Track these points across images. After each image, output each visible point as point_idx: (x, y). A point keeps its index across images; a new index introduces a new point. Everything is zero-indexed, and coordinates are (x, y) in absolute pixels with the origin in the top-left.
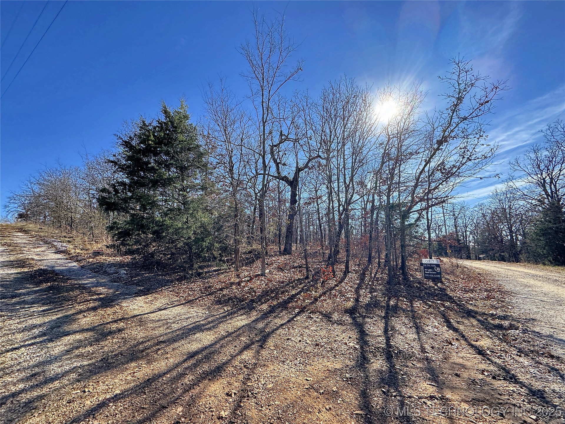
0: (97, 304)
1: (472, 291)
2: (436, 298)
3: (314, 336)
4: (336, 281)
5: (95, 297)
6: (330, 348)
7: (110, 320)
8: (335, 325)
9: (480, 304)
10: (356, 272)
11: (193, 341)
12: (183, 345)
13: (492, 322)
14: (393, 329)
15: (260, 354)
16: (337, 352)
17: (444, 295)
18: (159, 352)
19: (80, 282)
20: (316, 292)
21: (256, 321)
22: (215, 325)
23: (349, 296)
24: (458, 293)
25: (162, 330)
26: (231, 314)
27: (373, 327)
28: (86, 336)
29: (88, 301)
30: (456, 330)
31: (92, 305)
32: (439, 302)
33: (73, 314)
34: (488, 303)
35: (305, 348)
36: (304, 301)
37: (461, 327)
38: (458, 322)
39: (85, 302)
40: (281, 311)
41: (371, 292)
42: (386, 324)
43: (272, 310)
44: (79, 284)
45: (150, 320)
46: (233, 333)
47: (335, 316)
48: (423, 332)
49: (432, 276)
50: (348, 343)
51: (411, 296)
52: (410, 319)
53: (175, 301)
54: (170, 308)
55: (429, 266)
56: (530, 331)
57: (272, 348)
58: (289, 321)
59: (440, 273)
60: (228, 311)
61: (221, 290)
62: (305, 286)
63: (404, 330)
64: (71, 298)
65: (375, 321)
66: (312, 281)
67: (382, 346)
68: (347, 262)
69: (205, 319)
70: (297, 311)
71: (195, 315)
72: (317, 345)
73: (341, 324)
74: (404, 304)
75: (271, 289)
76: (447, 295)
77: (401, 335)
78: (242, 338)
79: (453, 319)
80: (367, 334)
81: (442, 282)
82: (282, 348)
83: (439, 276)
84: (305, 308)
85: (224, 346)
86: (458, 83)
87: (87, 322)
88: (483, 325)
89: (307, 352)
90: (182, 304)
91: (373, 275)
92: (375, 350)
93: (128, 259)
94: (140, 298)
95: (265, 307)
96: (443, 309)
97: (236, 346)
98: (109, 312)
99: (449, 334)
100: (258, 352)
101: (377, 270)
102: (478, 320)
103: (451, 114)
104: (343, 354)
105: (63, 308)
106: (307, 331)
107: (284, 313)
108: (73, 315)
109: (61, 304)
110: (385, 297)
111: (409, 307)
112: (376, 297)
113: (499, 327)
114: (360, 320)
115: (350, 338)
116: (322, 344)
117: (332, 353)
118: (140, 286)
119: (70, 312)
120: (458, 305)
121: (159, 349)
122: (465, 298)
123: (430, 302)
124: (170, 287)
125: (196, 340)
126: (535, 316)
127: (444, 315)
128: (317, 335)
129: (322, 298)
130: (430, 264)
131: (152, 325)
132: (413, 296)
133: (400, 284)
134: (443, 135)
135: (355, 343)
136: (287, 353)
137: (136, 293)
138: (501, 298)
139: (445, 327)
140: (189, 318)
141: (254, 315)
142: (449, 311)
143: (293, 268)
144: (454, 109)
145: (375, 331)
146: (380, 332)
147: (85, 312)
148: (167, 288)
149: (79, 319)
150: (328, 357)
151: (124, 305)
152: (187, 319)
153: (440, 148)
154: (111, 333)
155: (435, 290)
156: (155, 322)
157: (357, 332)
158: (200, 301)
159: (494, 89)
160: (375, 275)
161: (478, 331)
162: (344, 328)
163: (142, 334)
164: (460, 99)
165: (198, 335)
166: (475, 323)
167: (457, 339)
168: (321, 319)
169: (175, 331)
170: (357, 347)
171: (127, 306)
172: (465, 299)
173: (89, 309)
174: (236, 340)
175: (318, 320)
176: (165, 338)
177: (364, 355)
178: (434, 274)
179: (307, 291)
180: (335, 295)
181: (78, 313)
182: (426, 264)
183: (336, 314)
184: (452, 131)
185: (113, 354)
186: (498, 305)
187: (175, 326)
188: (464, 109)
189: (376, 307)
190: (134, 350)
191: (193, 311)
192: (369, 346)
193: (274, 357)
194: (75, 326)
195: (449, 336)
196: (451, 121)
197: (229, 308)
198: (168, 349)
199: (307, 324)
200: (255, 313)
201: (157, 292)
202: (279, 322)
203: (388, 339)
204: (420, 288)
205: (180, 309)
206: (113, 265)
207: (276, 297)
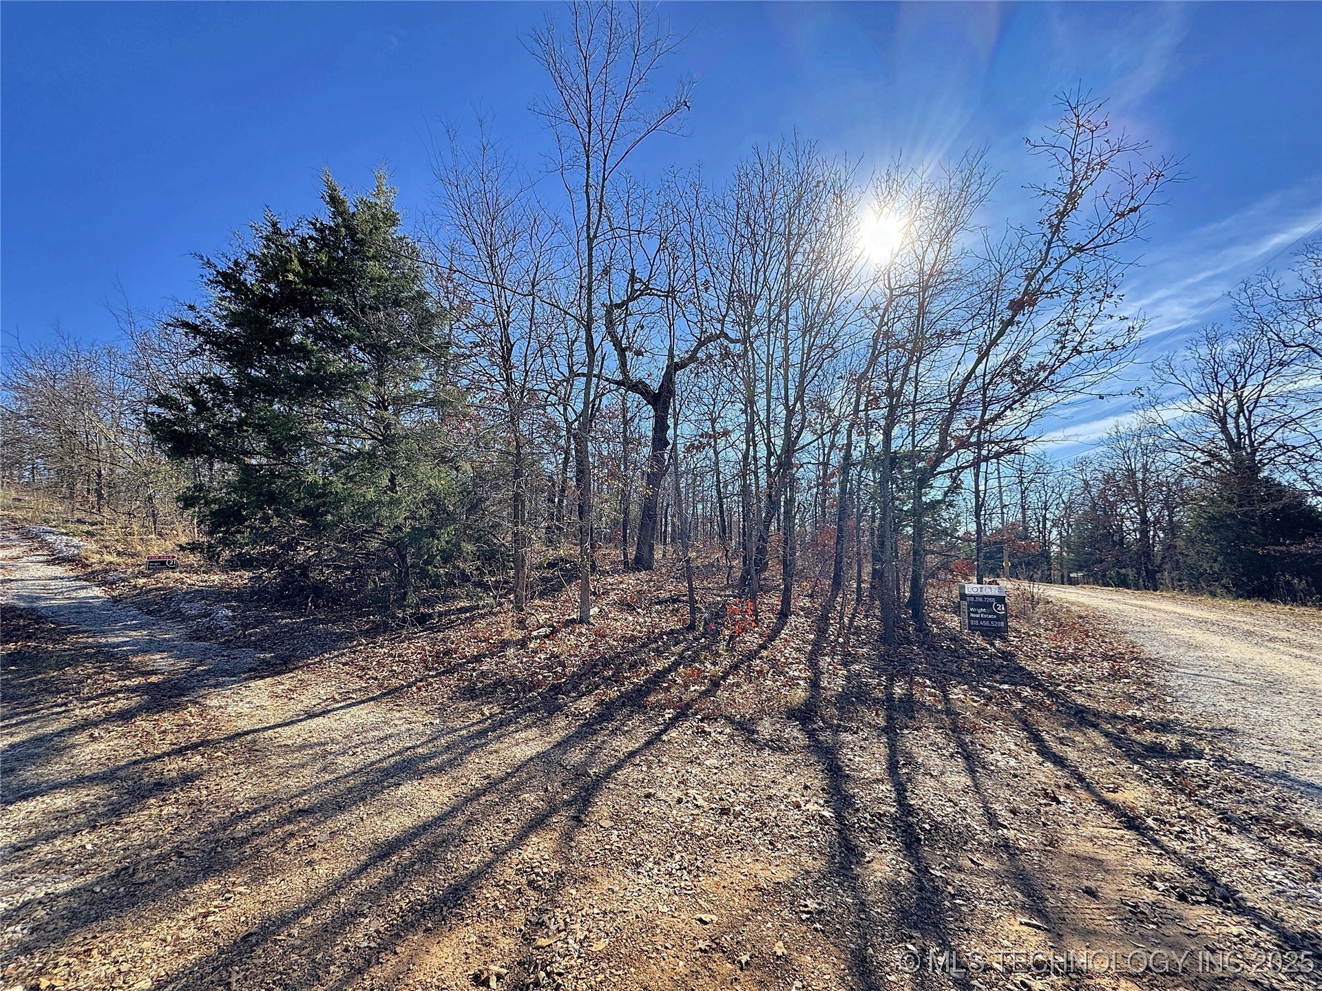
0: (135, 700)
1: (1074, 658)
2: (998, 677)
3: (715, 785)
4: (761, 635)
5: (135, 682)
6: (757, 820)
7: (166, 748)
8: (767, 751)
9: (1100, 689)
10: (808, 613)
11: (391, 806)
12: (362, 819)
13: (1138, 738)
14: (910, 760)
15: (573, 844)
16: (776, 830)
17: (1015, 669)
18: (292, 844)
19: (103, 640)
20: (714, 664)
21: (563, 745)
22: (455, 759)
23: (796, 674)
24: (1044, 663)
25: (308, 776)
26: (499, 726)
27: (860, 756)
28: (86, 799)
29: (113, 693)
30: (1060, 762)
31: (121, 704)
32: (1006, 687)
33: (63, 731)
34: (1118, 687)
35: (694, 820)
36: (686, 686)
37: (1072, 754)
38: (1062, 741)
39: (102, 695)
40: (630, 716)
41: (845, 664)
42: (892, 747)
43: (606, 713)
44: (99, 646)
45: (280, 746)
46: (502, 780)
47: (766, 728)
48: (983, 767)
49: (987, 623)
50: (803, 804)
51: (939, 672)
52: (947, 734)
53: (355, 691)
54: (338, 709)
55: (981, 600)
56: (1233, 763)
57: (607, 823)
58: (648, 744)
59: (1004, 618)
60: (492, 715)
61: (477, 659)
62: (688, 649)
63: (935, 762)
64: (68, 683)
65: (864, 740)
66: (703, 635)
67: (888, 808)
68: (787, 590)
69: (430, 741)
70: (669, 714)
71: (403, 729)
72: (724, 811)
73: (781, 749)
74: (927, 694)
75: (603, 657)
76: (1022, 669)
77: (932, 776)
78: (526, 796)
79: (1048, 733)
80: (848, 776)
81: (1004, 639)
82: (633, 821)
83: (1002, 624)
84: (689, 706)
85: (476, 820)
86: (1072, 157)
87: (97, 755)
88: (1120, 748)
89: (699, 833)
90: (373, 699)
91: (846, 620)
92: (872, 821)
93: (242, 578)
94: (260, 682)
95: (587, 705)
96: (1020, 705)
97: (507, 821)
98: (165, 725)
99: (1046, 774)
100: (568, 837)
101: (855, 609)
102: (1107, 735)
103: (1050, 236)
104: (792, 837)
105: (35, 715)
106: (696, 770)
107: (637, 719)
108: (60, 734)
109: (32, 704)
110: (879, 676)
111: (940, 702)
112: (859, 675)
113: (1157, 752)
114: (825, 737)
115: (806, 787)
116: (738, 808)
117: (765, 834)
118: (264, 650)
119: (55, 727)
120: (1051, 694)
121: (292, 835)
122: (1062, 676)
123: (985, 686)
124: (344, 654)
125: (400, 804)
126: (1230, 721)
127: (1025, 722)
128: (721, 783)
129: (731, 679)
130: (984, 596)
131: (281, 761)
132: (945, 672)
133: (910, 643)
134: (1027, 286)
135: (821, 802)
136: (645, 837)
137: (250, 670)
138: (1143, 675)
139: (1034, 754)
140: (386, 738)
141: (561, 727)
142: (1033, 711)
143: (657, 603)
144: (1056, 222)
145: (865, 767)
146: (878, 770)
147: (95, 724)
148: (337, 656)
149: (74, 746)
150: (755, 847)
151: (214, 702)
152: (381, 740)
153: (1016, 319)
154: (161, 786)
155: (991, 655)
156: (293, 752)
157: (823, 771)
158: (419, 689)
159: (1153, 180)
160: (851, 620)
161: (1113, 764)
162: (789, 759)
163: (250, 790)
164: (1072, 198)
165: (405, 789)
166: (1101, 741)
167: (1068, 787)
168: (731, 736)
169: (346, 776)
170: (826, 814)
171: (221, 707)
172: (1064, 679)
173: (110, 718)
174: (509, 801)
175: (722, 738)
176: (315, 798)
177: (845, 839)
178: (990, 620)
179: (693, 661)
180: (761, 671)
181: (72, 730)
182: (974, 597)
183: (766, 722)
184: (1046, 279)
185: (156, 852)
186: (1140, 693)
187: (346, 763)
188: (1075, 230)
189: (864, 703)
190: (218, 841)
191: (400, 719)
192: (858, 810)
193: (610, 850)
194: (58, 769)
195: (1047, 777)
196: (1047, 253)
197: (496, 710)
198: (318, 835)
199: (695, 750)
200: (562, 723)
201: (308, 666)
202: (624, 745)
203: (900, 789)
204: (956, 651)
205: (363, 714)
206: (201, 594)
207: (617, 679)
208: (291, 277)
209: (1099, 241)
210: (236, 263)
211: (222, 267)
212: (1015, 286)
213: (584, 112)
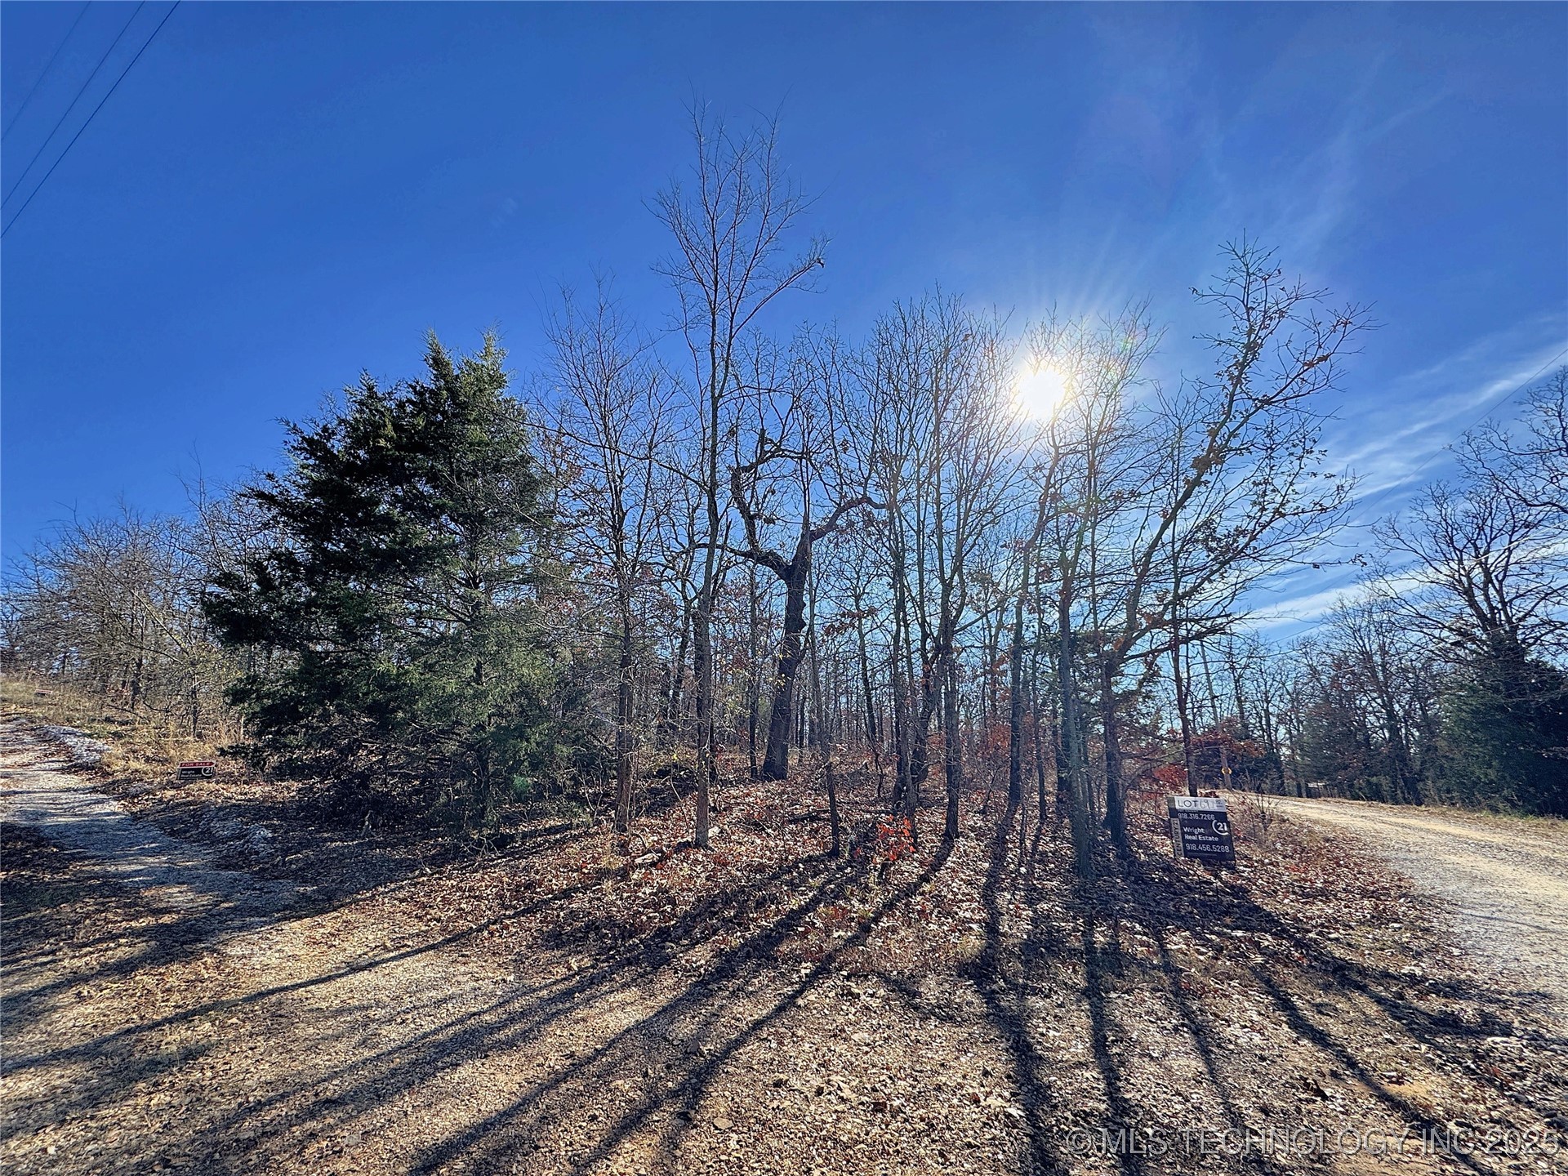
0: (141, 947)
1: (1325, 895)
2: (1228, 920)
3: (866, 1069)
4: (922, 863)
5: (142, 923)
6: (922, 1120)
7: (168, 1012)
8: (933, 1022)
9: (1364, 938)
10: (980, 834)
11: (443, 1095)
12: (406, 1114)
13: (1422, 1005)
14: (1121, 1035)
15: (678, 1153)
16: (947, 1135)
17: (1250, 909)
18: (312, 1150)
19: (112, 869)
20: (863, 901)
21: (669, 1011)
22: (531, 1030)
23: (968, 915)
24: (1286, 901)
25: (343, 1053)
26: (589, 984)
27: (1055, 1029)
28: (58, 1082)
29: (114, 937)
30: (1321, 1039)
31: (121, 952)
32: (1239, 933)
33: (44, 988)
34: (1387, 934)
35: (838, 1119)
36: (828, 932)
37: (1336, 1029)
38: (1319, 1009)
39: (100, 941)
40: (755, 973)
41: (1030, 902)
42: (1097, 1017)
43: (726, 967)
44: (106, 875)
45: (311, 1010)
46: (590, 1060)
47: (931, 989)
48: (1219, 1046)
49: (1208, 848)
50: (982, 1098)
51: (1151, 913)
52: (1167, 999)
53: (411, 936)
54: (388, 960)
55: (1196, 816)
56: (1554, 1042)
57: (723, 1123)
58: (780, 1009)
59: (1228, 841)
60: (581, 970)
61: (566, 894)
62: (830, 882)
63: (1155, 1038)
64: (61, 925)
65: (1060, 1006)
66: (849, 864)
67: (1096, 1105)
68: (953, 804)
69: (500, 1005)
70: (806, 968)
71: (467, 988)
72: (879, 1107)
73: (951, 1018)
74: (1137, 943)
75: (723, 892)
76: (1258, 909)
77: (1152, 1058)
78: (620, 1082)
79: (1300, 997)
80: (1040, 1058)
81: (1232, 869)
82: (758, 1121)
83: (1227, 849)
84: (831, 958)
85: (554, 1117)
86: (1246, 306)
87: (81, 1022)
88: (1399, 1019)
89: (845, 1139)
90: (432, 947)
91: (1028, 843)
92: (1076, 1123)
93: (288, 790)
94: (296, 924)
95: (701, 956)
96: (1259, 959)
97: (594, 1118)
98: (172, 981)
99: (1303, 1056)
100: (672, 1142)
101: (1039, 829)
102: (1379, 1001)
103: (1231, 389)
104: (969, 1145)
105: (14, 967)
106: (841, 1047)
107: (764, 976)
108: (40, 992)
109: (13, 952)
110: (1074, 918)
111: (1155, 954)
112: (1048, 916)
113: (1449, 1025)
114: (1008, 1001)
115: (986, 1073)
116: (896, 1103)
117: (934, 1141)
118: (305, 882)
119: (36, 983)
120: (1299, 944)
121: (313, 1135)
122: (1311, 919)
123: (1212, 933)
124: (402, 887)
125: (456, 1093)
126: (1542, 982)
127: (1268, 982)
128: (874, 1066)
129: (885, 922)
130: (1199, 812)
131: (311, 1030)
132: (1159, 913)
133: (1111, 874)
134: (1211, 445)
135: (1007, 1094)
136: (774, 1143)
137: (285, 908)
138: (1417, 918)
139: (1285, 1027)
140: (445, 1001)
141: (668, 986)
142: (1279, 967)
143: (790, 822)
144: (1236, 373)
145: (1063, 1044)
146: (1080, 1049)
147: (85, 980)
148: (393, 890)
149: (54, 1009)
150: (920, 1160)
151: (236, 951)
152: (439, 1003)
153: (1203, 479)
154: (157, 1065)
155: (1217, 891)
156: (327, 1018)
157: (1007, 1051)
158: (492, 934)
159: (1340, 328)
160: (1035, 844)
161: (1392, 1042)
162: (962, 1033)
163: (267, 1072)
164: (1252, 348)
165: (465, 1071)
166: (1372, 1010)
167: (1334, 1075)
168: (886, 1000)
169: (390, 1053)
170: (1013, 1111)
171: (244, 957)
172: (1314, 922)
173: (106, 970)
174: (597, 1090)
175: (875, 1003)
176: (348, 1083)
177: (1041, 1149)
178: (1211, 843)
179: (837, 897)
180: (923, 911)
181: (57, 987)
182: (1188, 813)
183: (931, 981)
184: (1233, 434)
185: (136, 1159)
186: (1416, 942)
187: (393, 1034)
188: (1261, 380)
189: (1056, 955)
190: (218, 1143)
191: (465, 974)
192: (1055, 1107)
193: (727, 1162)
194: (30, 1040)
195: (1305, 1060)
196: (1230, 406)
197: (587, 962)
198: (347, 1136)
199: (840, 1020)
200: (669, 980)
201: (356, 902)
202: (747, 1011)
203: (1111, 1076)
204: (1171, 885)
205: (419, 968)
206: (238, 810)
207: (740, 922)
208: (382, 443)
209: (1288, 392)
210: (325, 429)
211: (310, 431)
212: (1197, 443)
213: (710, 270)
